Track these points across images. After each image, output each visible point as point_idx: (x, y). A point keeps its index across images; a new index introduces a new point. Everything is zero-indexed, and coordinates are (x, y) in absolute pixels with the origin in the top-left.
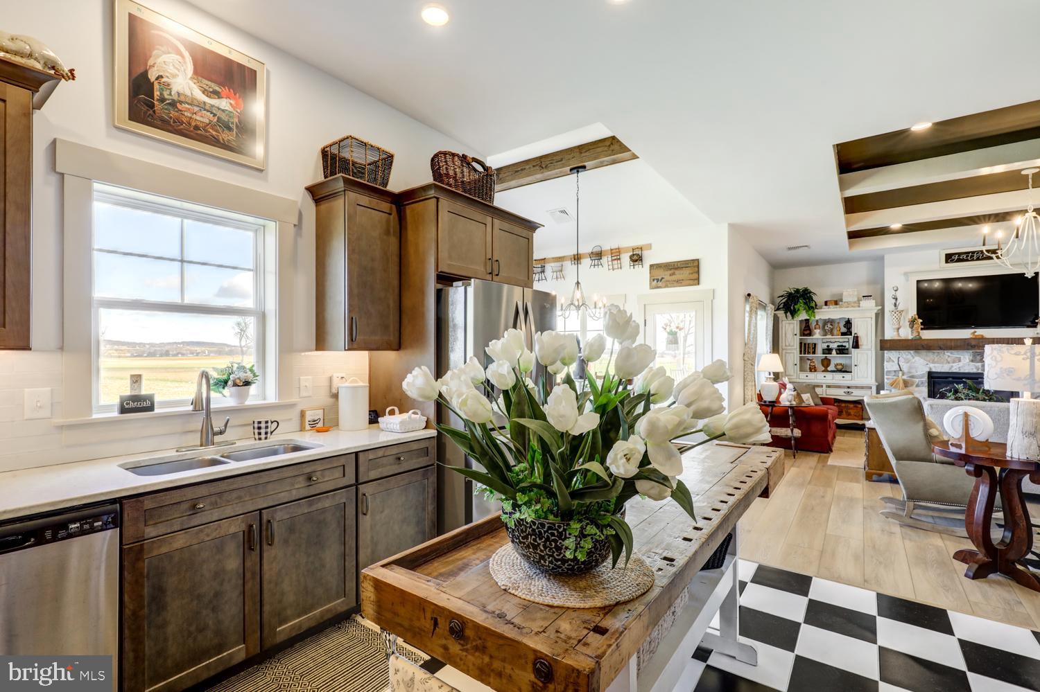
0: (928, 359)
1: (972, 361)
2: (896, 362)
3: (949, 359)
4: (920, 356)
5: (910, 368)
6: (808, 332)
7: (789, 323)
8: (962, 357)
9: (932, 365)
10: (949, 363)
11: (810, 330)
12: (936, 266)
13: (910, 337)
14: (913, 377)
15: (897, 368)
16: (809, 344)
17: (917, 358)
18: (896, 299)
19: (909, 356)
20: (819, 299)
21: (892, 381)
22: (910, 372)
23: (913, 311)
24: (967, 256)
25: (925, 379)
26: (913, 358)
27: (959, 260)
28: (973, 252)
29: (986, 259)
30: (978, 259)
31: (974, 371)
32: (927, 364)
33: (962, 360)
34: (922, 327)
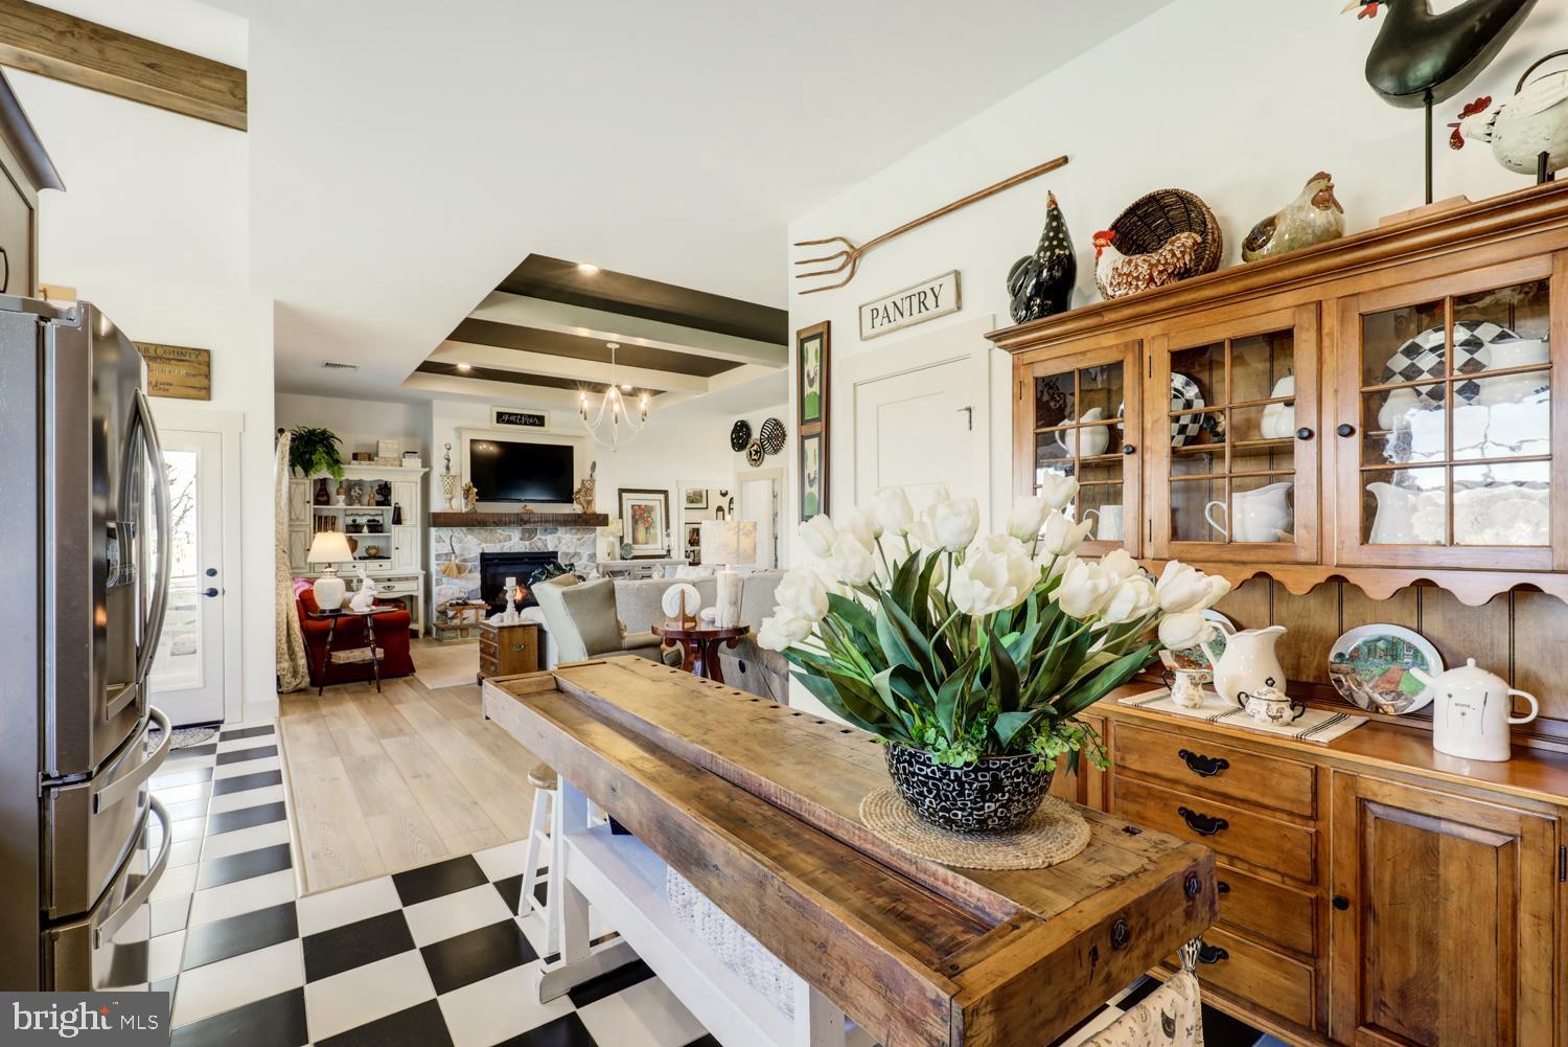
0: (481, 537)
1: (521, 539)
2: (448, 542)
3: (501, 537)
4: (472, 534)
5: (463, 549)
6: (324, 499)
7: (297, 483)
8: (512, 534)
9: (484, 545)
10: (500, 541)
11: (328, 495)
12: (487, 425)
13: (464, 510)
14: (465, 560)
15: (448, 549)
16: (326, 517)
17: (470, 537)
18: (449, 460)
19: (462, 535)
20: (344, 449)
21: (443, 568)
22: (462, 555)
23: (467, 479)
24: (516, 418)
25: (478, 563)
26: (466, 536)
27: (509, 422)
28: (522, 415)
29: (533, 424)
30: (525, 424)
31: (523, 550)
32: (480, 544)
33: (513, 539)
34: (479, 496)
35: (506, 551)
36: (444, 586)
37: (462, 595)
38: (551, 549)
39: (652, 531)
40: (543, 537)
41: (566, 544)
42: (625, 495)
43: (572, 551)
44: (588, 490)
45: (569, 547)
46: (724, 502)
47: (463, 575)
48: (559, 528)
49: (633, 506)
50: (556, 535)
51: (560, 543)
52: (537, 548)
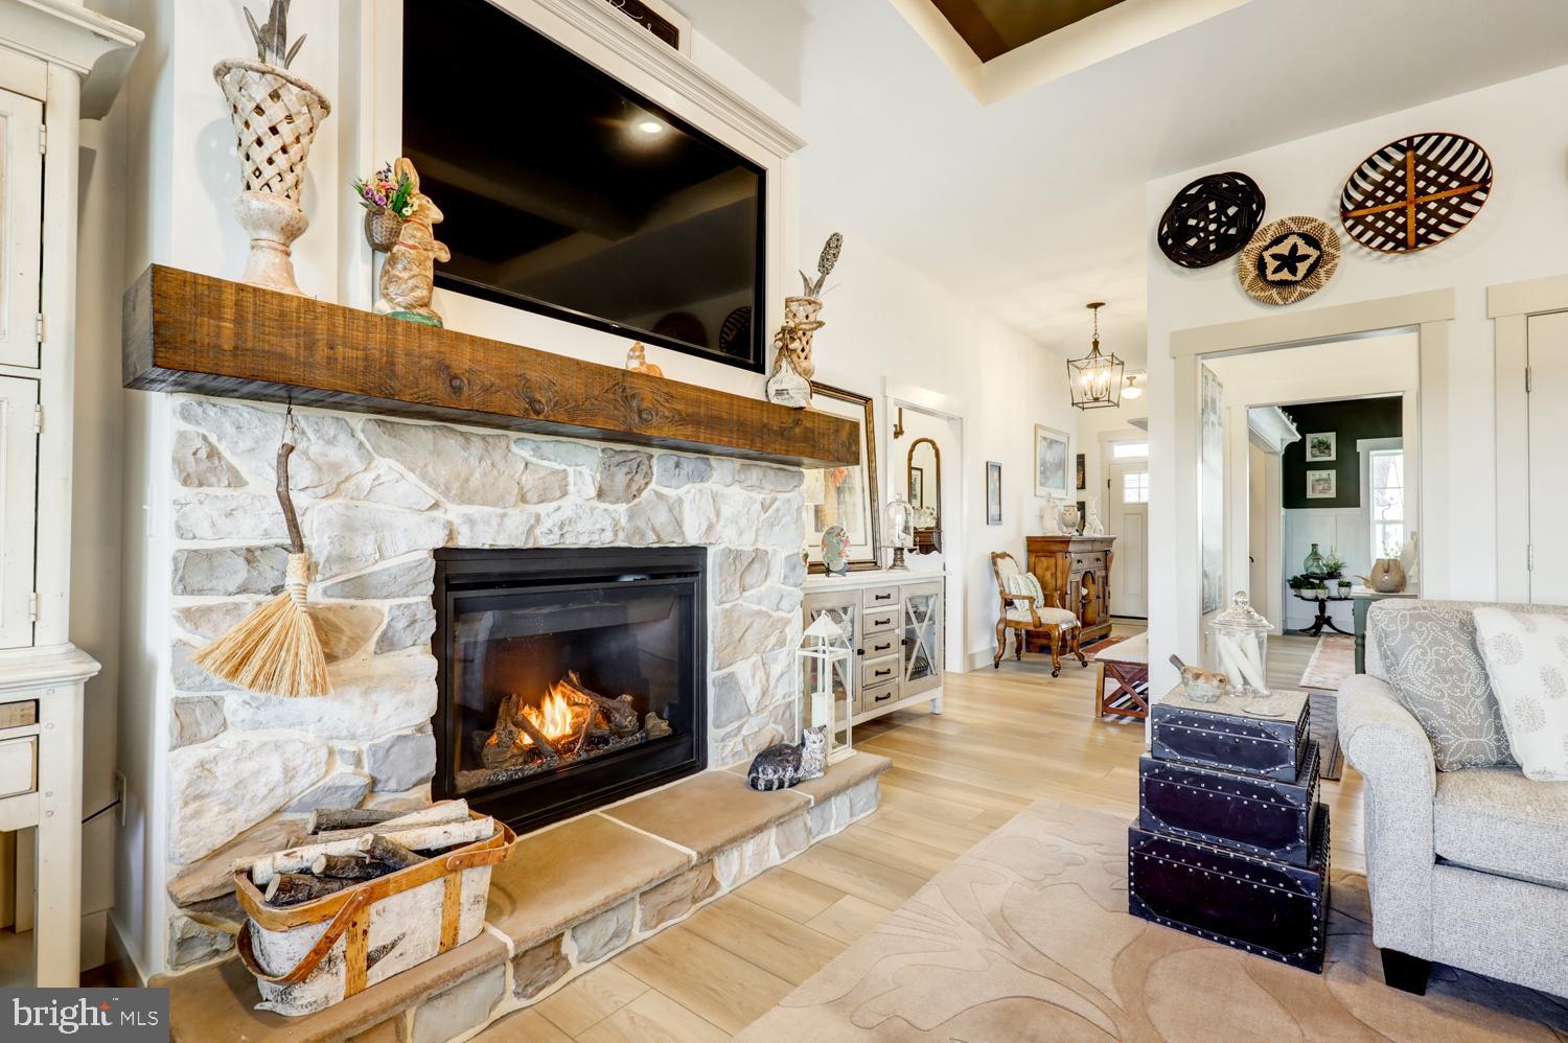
0: (443, 472)
1: (601, 493)
2: (262, 481)
3: (528, 480)
4: (398, 453)
5: (349, 527)
8: (570, 470)
9: (454, 512)
10: (523, 499)
13: (362, 309)
14: (358, 587)
15: (267, 525)
17: (386, 466)
19: (344, 450)
21: (230, 631)
22: (345, 559)
25: (424, 597)
26: (368, 460)
31: (605, 540)
32: (436, 506)
33: (571, 488)
34: (445, 256)
35: (544, 543)
36: (227, 740)
37: (343, 772)
38: (692, 539)
39: (847, 495)
40: (670, 492)
43: (745, 546)
45: (739, 533)
47: (346, 666)
48: (714, 462)
51: (716, 515)
52: (654, 530)
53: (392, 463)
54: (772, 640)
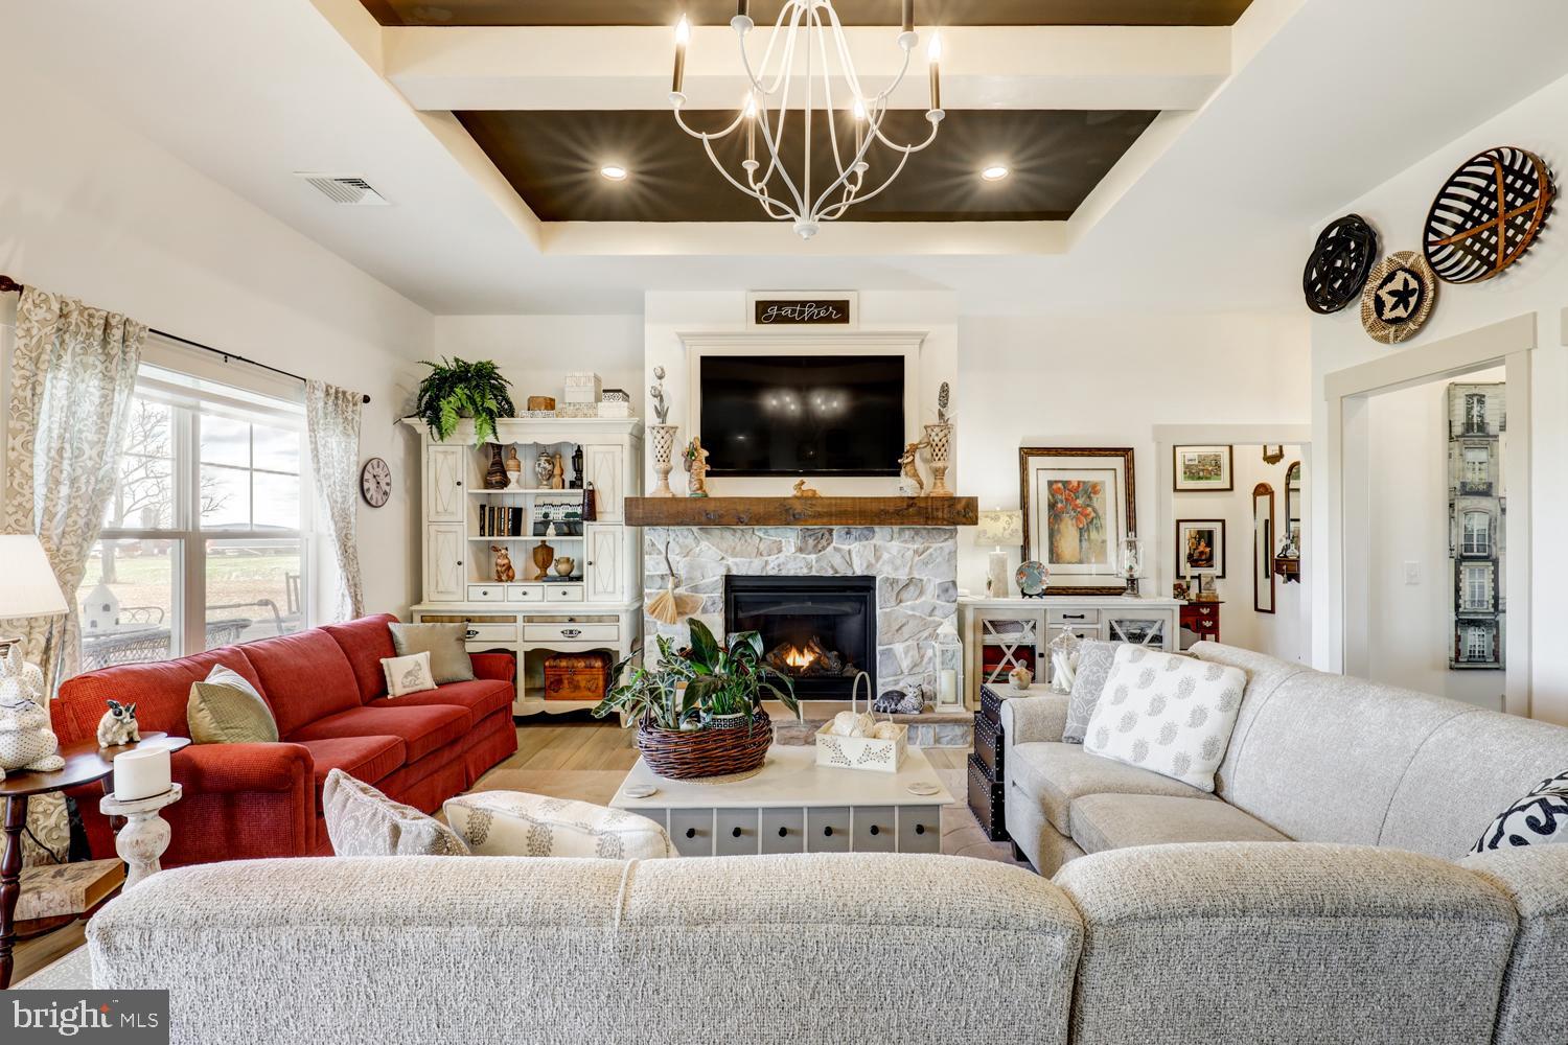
0: (724, 545)
1: (801, 550)
2: (664, 553)
3: (762, 546)
4: (709, 540)
5: (691, 567)
6: (497, 478)
7: (445, 452)
8: (783, 540)
9: (730, 561)
10: (761, 555)
11: (504, 473)
12: (740, 328)
14: (695, 589)
15: (664, 569)
16: (500, 509)
17: (704, 544)
18: (662, 399)
19: (690, 541)
20: (517, 395)
21: (654, 602)
22: (689, 579)
23: (693, 429)
24: (794, 311)
25: (718, 594)
26: (698, 544)
27: (779, 319)
28: (803, 303)
29: (827, 320)
30: (811, 320)
31: (804, 572)
32: (723, 558)
33: (784, 549)
34: (709, 469)
35: (771, 573)
38: (859, 571)
39: (1094, 535)
40: (846, 547)
41: (891, 561)
42: (1034, 462)
43: (902, 576)
44: (940, 445)
45: (896, 569)
46: (1275, 476)
47: (689, 618)
48: (877, 528)
49: (1050, 483)
50: (873, 542)
51: (878, 559)
52: (832, 567)
53: (707, 543)
54: (926, 634)
